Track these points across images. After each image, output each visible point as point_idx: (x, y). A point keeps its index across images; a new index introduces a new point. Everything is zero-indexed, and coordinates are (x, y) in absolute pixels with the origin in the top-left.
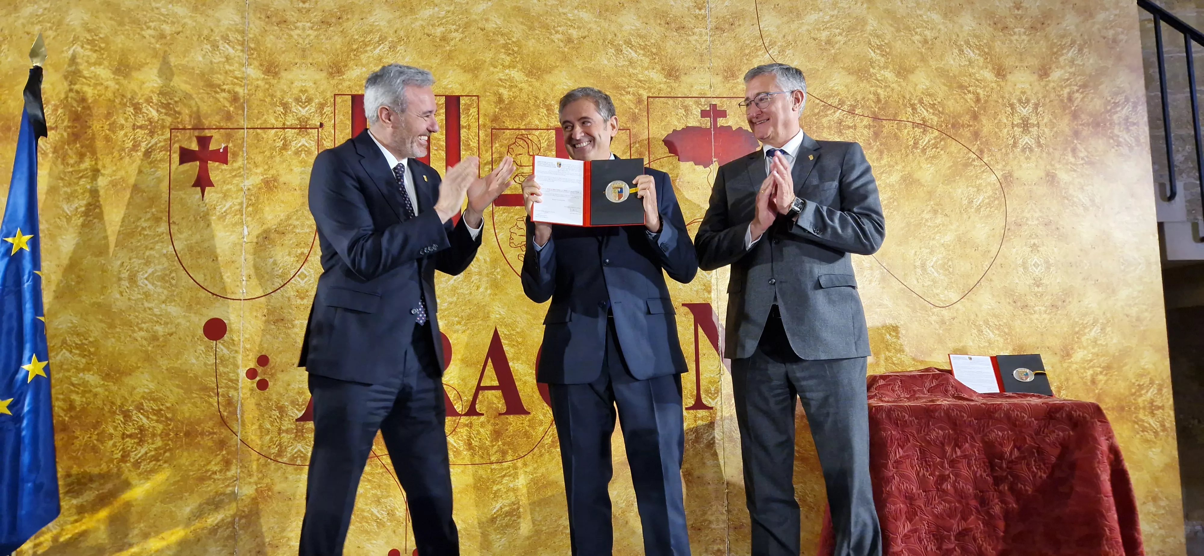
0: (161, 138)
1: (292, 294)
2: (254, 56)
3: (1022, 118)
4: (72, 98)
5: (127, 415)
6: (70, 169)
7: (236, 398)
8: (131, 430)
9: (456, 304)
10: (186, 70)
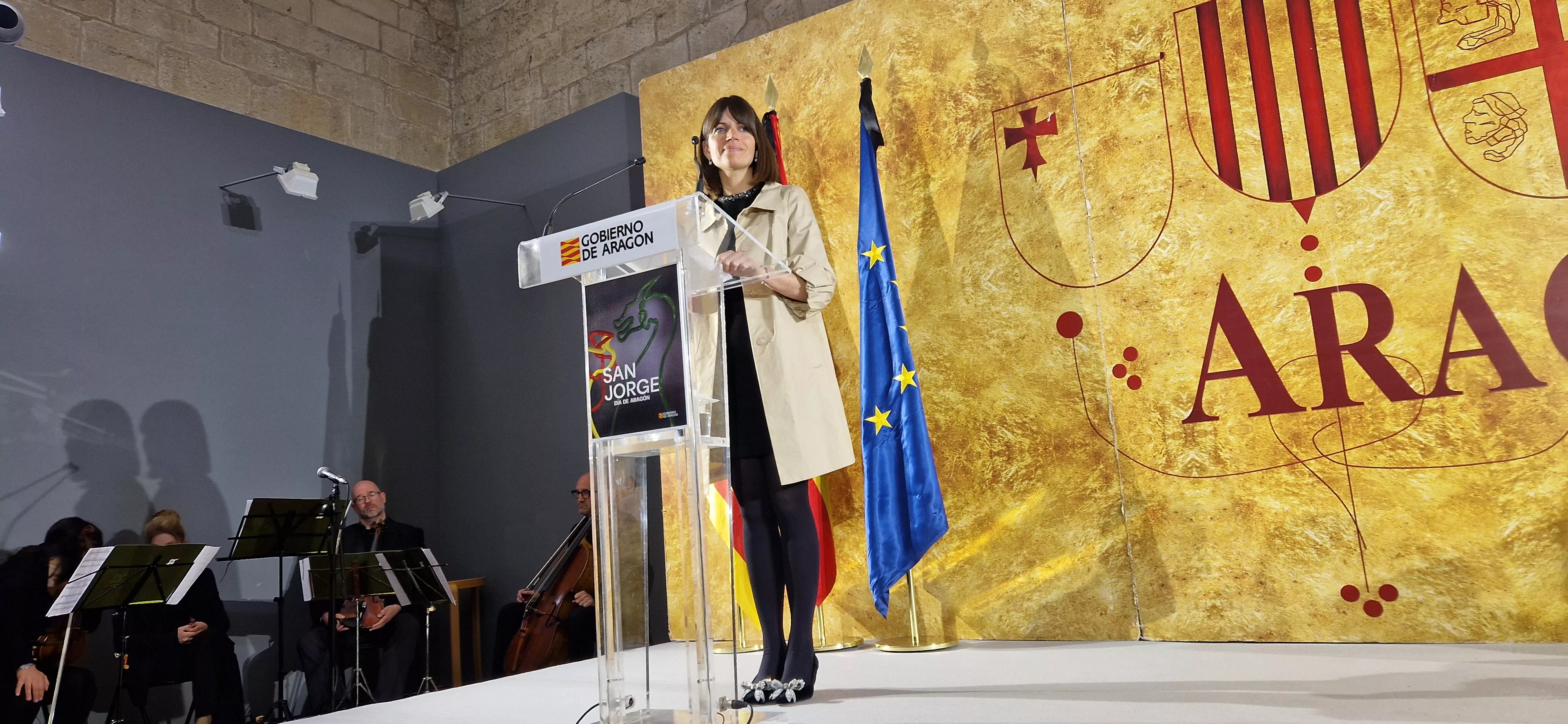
0: (984, 126)
1: (1154, 268)
5: (991, 431)
6: (904, 182)
7: (1105, 402)
8: (997, 448)
10: (1001, 43)
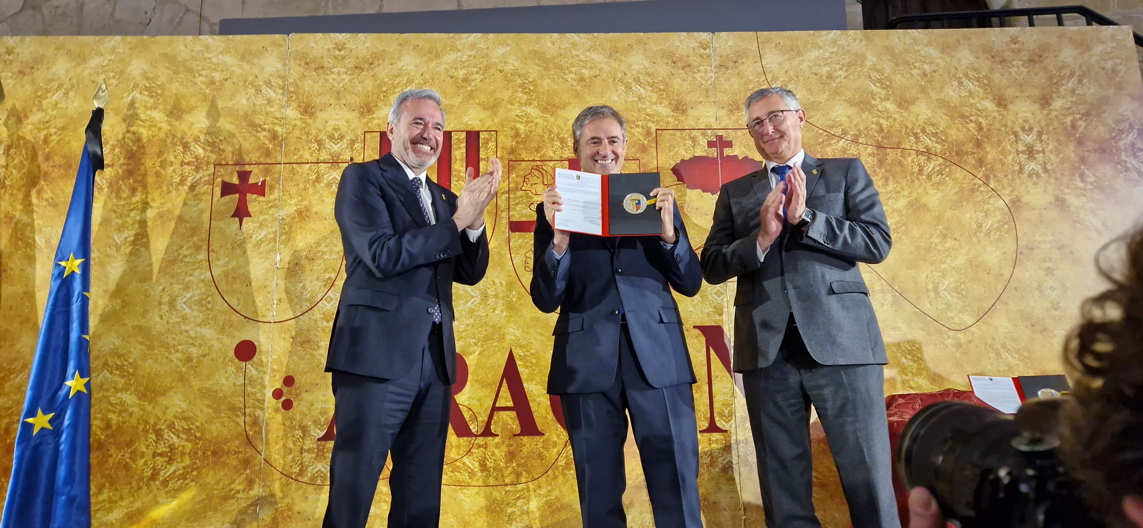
0: (205, 174)
1: (319, 316)
2: (293, 99)
3: (1026, 146)
4: (129, 138)
5: (159, 434)
6: (123, 202)
7: (261, 418)
8: (161, 449)
9: (473, 326)
10: (232, 112)
